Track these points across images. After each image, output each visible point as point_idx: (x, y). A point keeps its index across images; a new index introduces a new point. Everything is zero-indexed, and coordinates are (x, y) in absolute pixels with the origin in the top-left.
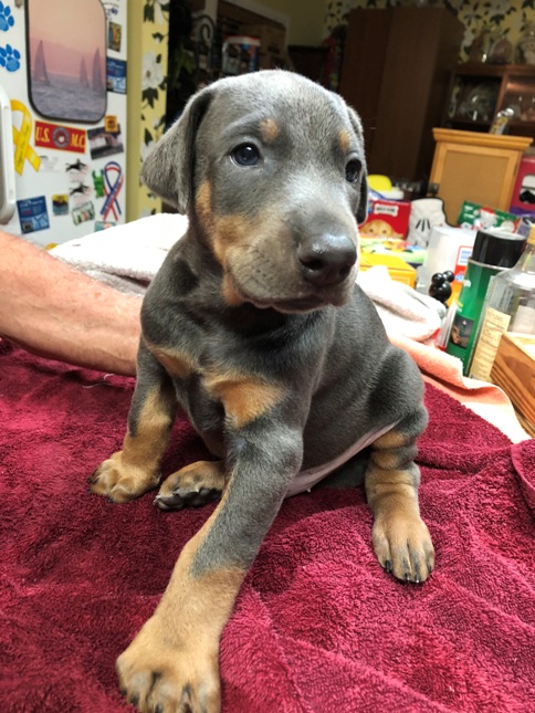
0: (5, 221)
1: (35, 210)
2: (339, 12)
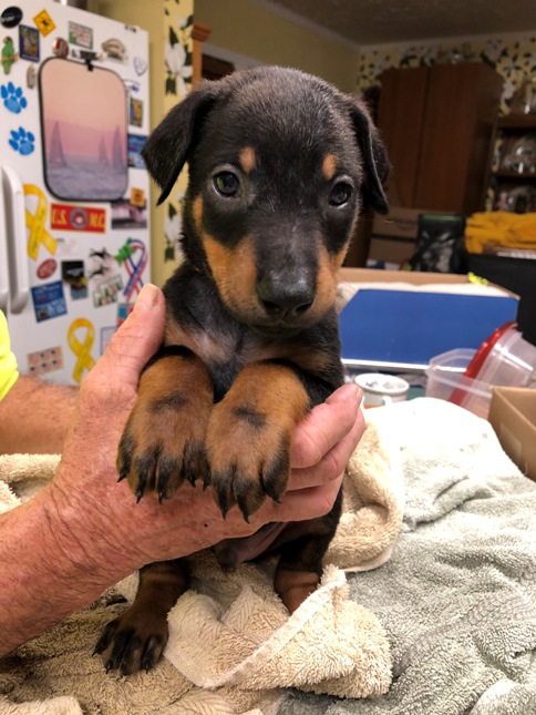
0: (17, 310)
1: (51, 296)
2: (371, 73)
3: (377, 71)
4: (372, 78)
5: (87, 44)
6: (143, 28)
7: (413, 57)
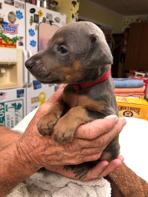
0: (29, 86)
1: (38, 83)
3: (129, 23)
4: (127, 25)
5: (51, 18)
6: (65, 14)
7: (140, 19)
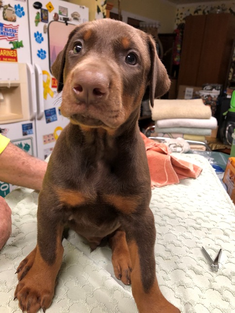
0: (39, 119)
1: (52, 113)
2: (181, 17)
3: (184, 16)
4: (182, 19)
7: (200, 10)
